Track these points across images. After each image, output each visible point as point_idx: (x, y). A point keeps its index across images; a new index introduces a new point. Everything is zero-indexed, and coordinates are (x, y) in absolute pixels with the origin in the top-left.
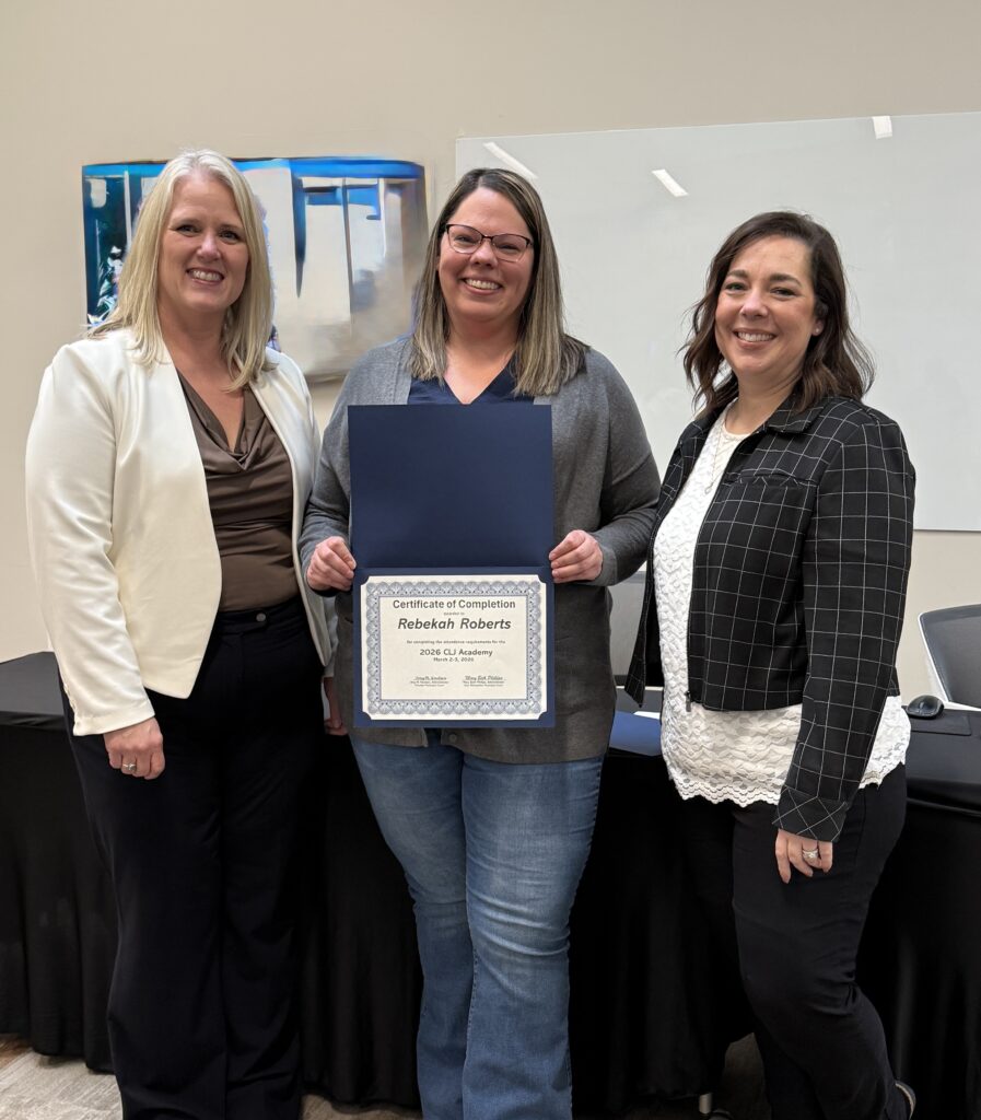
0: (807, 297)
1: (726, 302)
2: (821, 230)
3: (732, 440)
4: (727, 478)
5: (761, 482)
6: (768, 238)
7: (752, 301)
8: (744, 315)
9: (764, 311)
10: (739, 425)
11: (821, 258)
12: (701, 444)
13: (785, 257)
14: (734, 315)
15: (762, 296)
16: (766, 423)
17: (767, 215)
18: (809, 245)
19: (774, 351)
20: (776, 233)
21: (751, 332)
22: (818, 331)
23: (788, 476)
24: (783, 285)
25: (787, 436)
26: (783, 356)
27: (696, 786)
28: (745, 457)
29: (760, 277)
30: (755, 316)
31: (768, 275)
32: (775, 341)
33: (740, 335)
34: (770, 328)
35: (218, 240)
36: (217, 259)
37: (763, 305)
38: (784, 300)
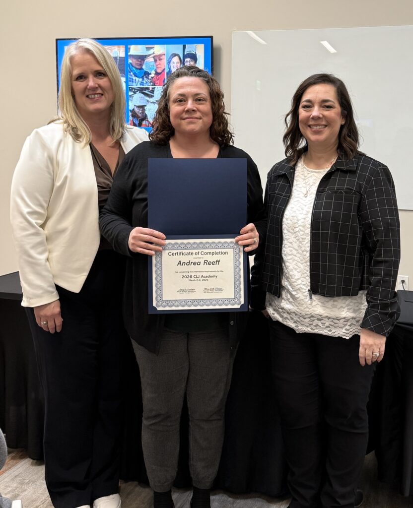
1: (303, 114)
8: (313, 118)
11: (341, 91)
14: (308, 119)
15: (319, 110)
18: (335, 86)
21: (316, 125)
24: (327, 104)
25: (346, 172)
26: (331, 134)
28: (327, 181)
29: (317, 101)
30: (317, 118)
31: (321, 100)
33: (311, 127)
35: (95, 79)
36: (97, 88)
37: (320, 113)
38: (328, 110)
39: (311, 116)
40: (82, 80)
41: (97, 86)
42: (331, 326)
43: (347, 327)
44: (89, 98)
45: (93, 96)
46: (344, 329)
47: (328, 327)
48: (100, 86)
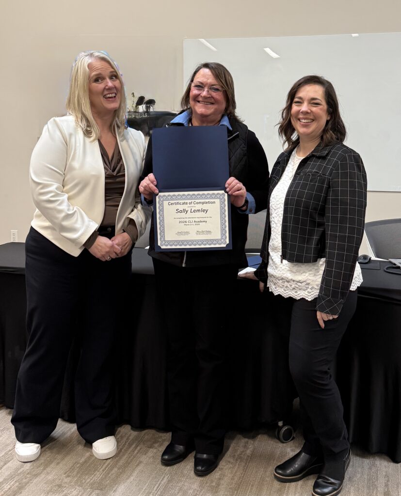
0: (324, 106)
1: (295, 108)
2: (328, 82)
3: (299, 159)
4: (297, 173)
5: (309, 175)
6: (309, 85)
7: (304, 107)
8: (302, 112)
9: (309, 111)
10: (301, 153)
12: (288, 160)
13: (316, 92)
14: (298, 112)
15: (308, 105)
16: (312, 152)
17: (308, 76)
18: (324, 87)
19: (313, 126)
20: (311, 83)
21: (305, 119)
22: (329, 118)
23: (319, 173)
24: (315, 101)
25: (319, 158)
26: (317, 128)
27: (279, 291)
28: (304, 165)
29: (307, 99)
30: (306, 113)
31: (310, 98)
32: (314, 122)
33: (301, 120)
34: (312, 117)
38: (316, 107)
40: (100, 82)
42: (296, 288)
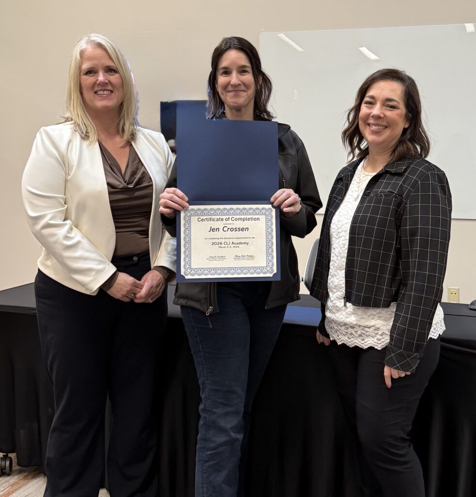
2: (410, 79)
3: (367, 175)
5: (381, 196)
6: (384, 81)
11: (409, 91)
12: (352, 176)
19: (386, 134)
25: (394, 174)
26: (390, 137)
33: (371, 126)
35: (106, 74)
36: (107, 84)
37: (381, 113)
38: (391, 111)
39: (372, 115)
40: (91, 75)
41: (107, 81)
42: (363, 335)
43: (378, 337)
44: (98, 94)
45: (102, 92)
46: (376, 338)
47: (360, 336)
48: (110, 82)
